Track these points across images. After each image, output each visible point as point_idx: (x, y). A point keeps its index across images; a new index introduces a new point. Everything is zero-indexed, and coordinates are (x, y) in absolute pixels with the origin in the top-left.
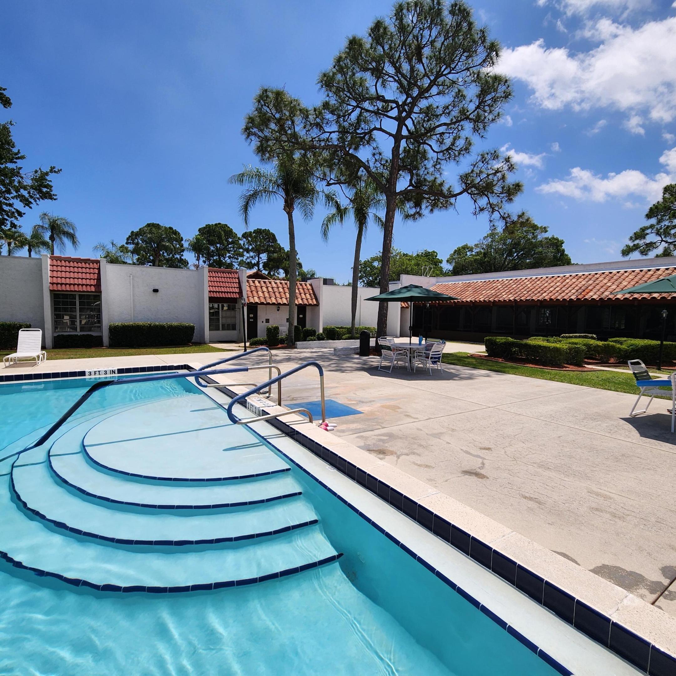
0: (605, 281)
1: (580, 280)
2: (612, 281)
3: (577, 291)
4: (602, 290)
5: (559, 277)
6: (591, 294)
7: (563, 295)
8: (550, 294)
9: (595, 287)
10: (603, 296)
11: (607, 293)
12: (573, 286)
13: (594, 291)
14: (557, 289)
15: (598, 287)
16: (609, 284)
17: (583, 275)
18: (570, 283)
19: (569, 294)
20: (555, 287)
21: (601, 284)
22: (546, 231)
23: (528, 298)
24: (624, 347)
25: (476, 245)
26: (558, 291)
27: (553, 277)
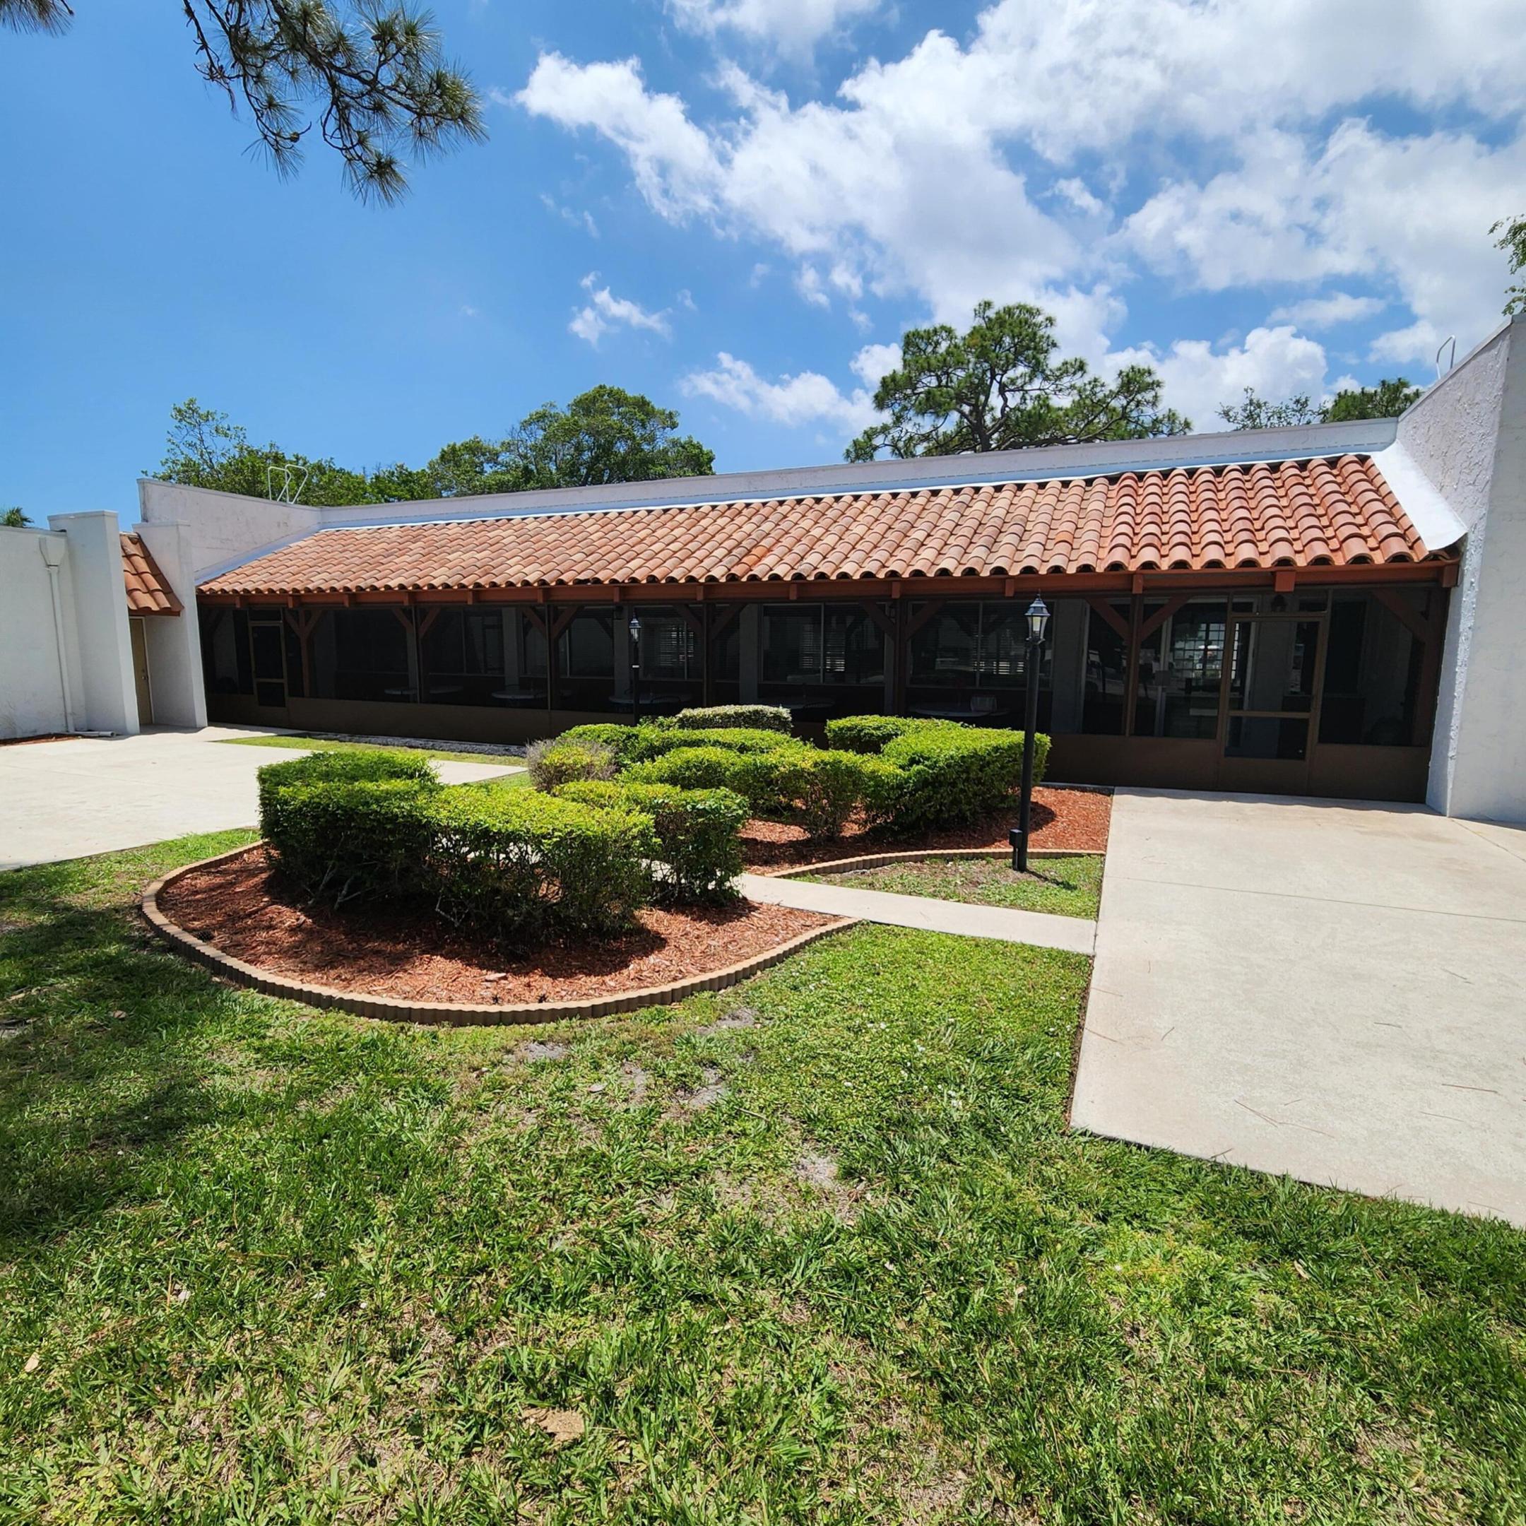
0: (806, 524)
1: (739, 520)
2: (824, 522)
3: (730, 552)
4: (799, 549)
5: (681, 510)
6: (770, 560)
7: (688, 564)
8: (651, 564)
9: (778, 541)
10: (803, 568)
11: (813, 558)
12: (719, 537)
13: (778, 550)
14: (674, 547)
15: (787, 541)
16: (817, 532)
17: (748, 505)
18: (711, 530)
19: (706, 563)
20: (667, 540)
21: (795, 532)
22: (674, 426)
23: (581, 577)
24: (884, 766)
25: (507, 447)
26: (675, 552)
27: (665, 511)
